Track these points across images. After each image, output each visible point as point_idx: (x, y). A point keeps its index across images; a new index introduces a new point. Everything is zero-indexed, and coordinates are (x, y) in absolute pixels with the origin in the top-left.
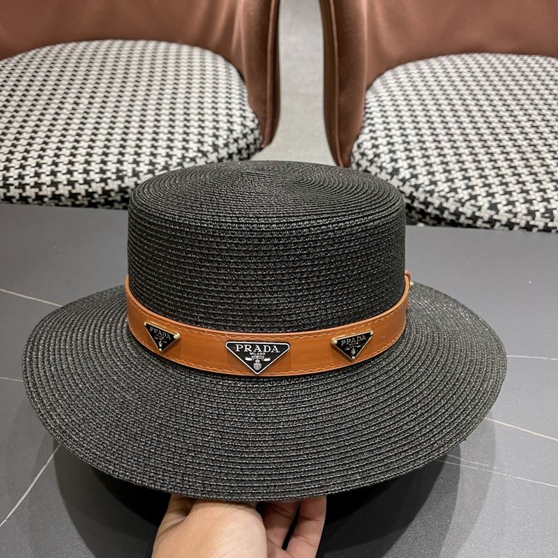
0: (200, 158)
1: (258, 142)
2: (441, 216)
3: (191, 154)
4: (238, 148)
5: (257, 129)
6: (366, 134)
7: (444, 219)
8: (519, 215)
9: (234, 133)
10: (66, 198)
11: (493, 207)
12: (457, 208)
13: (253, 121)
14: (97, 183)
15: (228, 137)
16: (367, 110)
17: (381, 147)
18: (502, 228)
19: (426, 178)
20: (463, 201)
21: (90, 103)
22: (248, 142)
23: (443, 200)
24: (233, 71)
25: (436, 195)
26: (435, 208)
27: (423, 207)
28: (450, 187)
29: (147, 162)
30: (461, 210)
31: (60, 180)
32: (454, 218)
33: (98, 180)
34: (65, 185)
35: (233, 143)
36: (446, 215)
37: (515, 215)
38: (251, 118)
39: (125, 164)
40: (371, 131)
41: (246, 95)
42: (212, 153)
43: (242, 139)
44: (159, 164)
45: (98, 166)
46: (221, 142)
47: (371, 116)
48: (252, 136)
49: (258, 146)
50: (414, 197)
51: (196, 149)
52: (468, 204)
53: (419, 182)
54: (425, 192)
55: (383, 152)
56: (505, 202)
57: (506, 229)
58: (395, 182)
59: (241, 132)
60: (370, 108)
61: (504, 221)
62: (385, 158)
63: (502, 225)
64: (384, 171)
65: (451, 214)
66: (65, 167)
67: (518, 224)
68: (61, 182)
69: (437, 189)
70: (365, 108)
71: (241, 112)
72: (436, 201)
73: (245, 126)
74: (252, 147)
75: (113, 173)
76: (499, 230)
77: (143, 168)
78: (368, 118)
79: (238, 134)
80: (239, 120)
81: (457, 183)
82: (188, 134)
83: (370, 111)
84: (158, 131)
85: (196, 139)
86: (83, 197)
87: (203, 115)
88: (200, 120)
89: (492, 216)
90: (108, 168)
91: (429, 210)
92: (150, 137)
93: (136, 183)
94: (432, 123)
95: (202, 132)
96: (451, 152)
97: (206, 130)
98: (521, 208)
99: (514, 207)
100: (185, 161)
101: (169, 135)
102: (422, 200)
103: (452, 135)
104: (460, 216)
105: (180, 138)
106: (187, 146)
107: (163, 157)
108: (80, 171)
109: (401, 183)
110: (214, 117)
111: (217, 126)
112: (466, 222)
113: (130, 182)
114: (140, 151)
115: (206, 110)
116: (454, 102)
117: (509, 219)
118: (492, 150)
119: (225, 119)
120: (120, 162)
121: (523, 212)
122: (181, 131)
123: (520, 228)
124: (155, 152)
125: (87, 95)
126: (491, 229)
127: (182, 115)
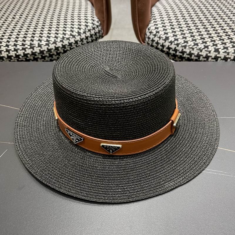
0: (72, 38)
1: (101, 32)
2: (190, 58)
3: (67, 36)
4: (90, 34)
5: (100, 26)
6: (152, 23)
8: (230, 54)
9: (89, 27)
10: (6, 58)
12: (199, 53)
13: (98, 22)
14: (21, 50)
15: (85, 29)
16: (152, 14)
17: (159, 28)
19: (182, 40)
20: (201, 49)
21: (20, 18)
22: (96, 32)
23: (191, 49)
24: (89, 3)
25: (187, 47)
26: (187, 54)
27: (181, 54)
28: (194, 43)
29: (45, 40)
30: (200, 53)
31: (3, 50)
32: (197, 58)
33: (21, 49)
34: (5, 52)
35: (88, 32)
36: (193, 57)
37: (228, 54)
38: (97, 21)
39: (35, 41)
40: (154, 22)
41: (94, 12)
42: (77, 36)
43: (92, 30)
44: (51, 41)
45: (21, 43)
46: (82, 31)
47: (155, 16)
48: (98, 29)
49: (101, 34)
50: (177, 50)
51: (69, 34)
52: (204, 50)
53: (179, 42)
54: (182, 46)
55: (160, 30)
56: (222, 48)
57: (224, 61)
58: (167, 44)
59: (92, 27)
60: (154, 13)
61: (223, 57)
62: (162, 33)
63: (221, 59)
64: (161, 39)
65: (195, 56)
66: (5, 43)
67: (230, 58)
68: (3, 51)
69: (188, 45)
70: (152, 13)
71: (92, 18)
72: (187, 50)
73: (94, 24)
74: (97, 34)
75: (28, 45)
77: (43, 43)
78: (153, 17)
79: (90, 27)
80: (91, 21)
81: (198, 41)
82: (66, 28)
83: (154, 14)
84: (51, 27)
85: (69, 29)
86: (14, 57)
87: (73, 20)
88: (72, 22)
89: (216, 55)
90: (26, 43)
91: (184, 56)
92: (47, 29)
93: (40, 50)
94: (184, 17)
95: (73, 27)
96: (194, 28)
97: (75, 26)
98: (231, 50)
99: (227, 50)
100: (64, 39)
101: (57, 29)
102: (180, 51)
103: (194, 21)
104: (200, 57)
105: (62, 29)
106: (65, 33)
107: (53, 38)
108: (12, 45)
109: (170, 44)
110: (79, 20)
111: (80, 24)
112: (203, 59)
113: (37, 50)
114: (42, 36)
115: (75, 18)
116: (195, 8)
117: (225, 56)
118: (215, 26)
119: (84, 21)
120: (32, 40)
121: (232, 52)
122: (62, 26)
123: (231, 60)
124: (49, 36)
125: (19, 15)
126: (216, 62)
127: (63, 20)
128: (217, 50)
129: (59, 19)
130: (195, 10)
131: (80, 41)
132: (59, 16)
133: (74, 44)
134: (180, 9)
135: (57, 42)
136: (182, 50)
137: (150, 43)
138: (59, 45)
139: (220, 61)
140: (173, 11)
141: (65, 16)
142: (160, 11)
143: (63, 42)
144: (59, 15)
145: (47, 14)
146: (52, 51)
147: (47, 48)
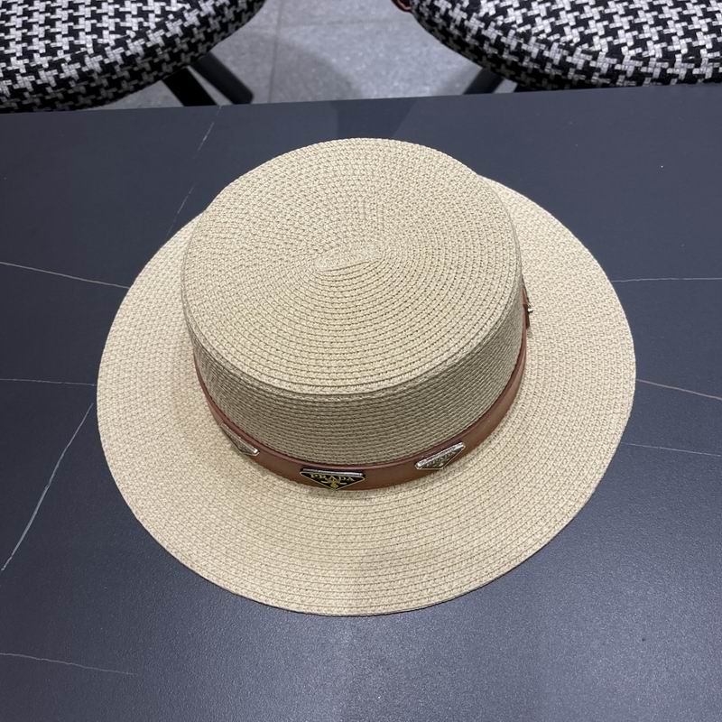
0: (189, 11)
2: (541, 71)
3: (174, 7)
7: (547, 76)
8: (653, 62)
10: (8, 98)
12: (564, 57)
14: (46, 70)
18: (626, 83)
19: (518, 13)
20: (572, 45)
23: (543, 46)
25: (533, 39)
26: (532, 60)
27: (516, 59)
28: (552, 24)
29: (112, 28)
30: (569, 59)
32: (559, 73)
33: (46, 65)
36: (548, 69)
37: (646, 61)
39: (81, 34)
50: (503, 45)
52: (579, 49)
53: (509, 20)
54: (518, 35)
56: (631, 43)
57: (633, 83)
58: (474, 24)
61: (630, 70)
63: (627, 79)
65: (554, 66)
67: (651, 75)
69: (535, 30)
72: (533, 49)
75: (65, 52)
76: (623, 86)
77: (109, 38)
81: (564, 18)
86: (30, 93)
89: (613, 66)
90: (59, 45)
91: (525, 64)
93: (102, 63)
98: (655, 50)
99: (644, 50)
100: (167, 19)
102: (513, 48)
104: (568, 71)
107: (134, 16)
108: (18, 55)
109: (482, 25)
112: (577, 77)
114: (99, 11)
117: (636, 68)
120: (73, 33)
121: (657, 56)
123: (652, 81)
124: (122, 9)
128: (615, 51)
131: (214, 18)
133: (199, 28)
135: (150, 31)
136: (516, 48)
137: (426, 14)
138: (156, 38)
139: (623, 83)
143: (167, 30)
146: (139, 60)
147: (123, 55)
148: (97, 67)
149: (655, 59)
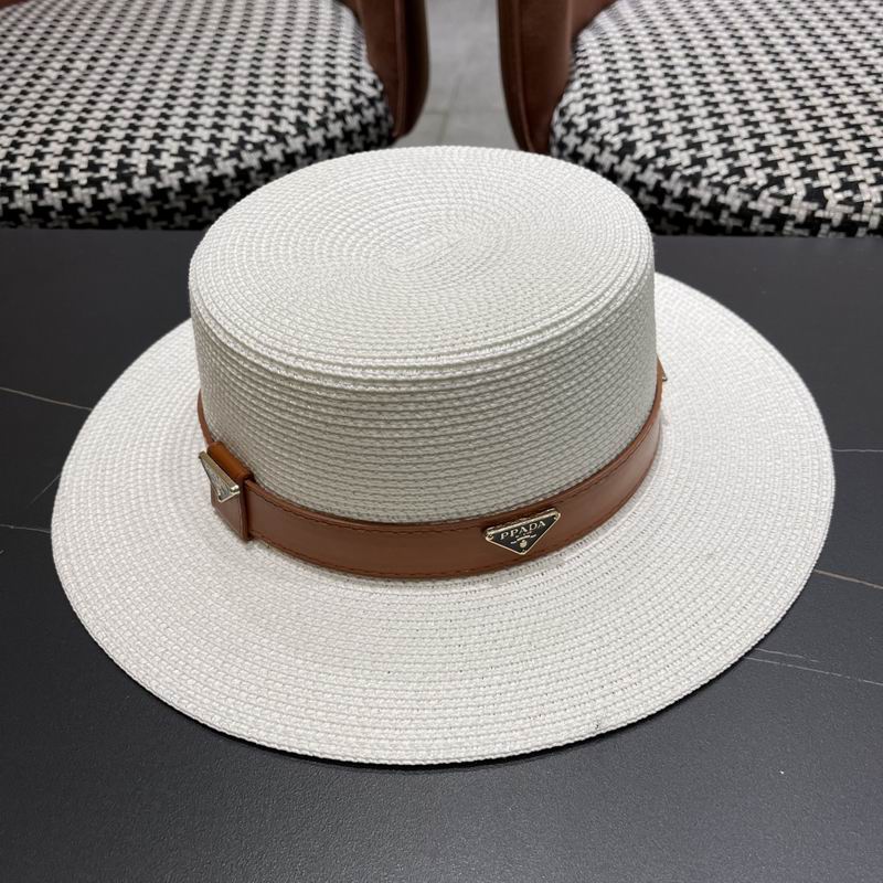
0: (273, 144)
1: (384, 124)
2: (715, 223)
3: (256, 137)
4: (343, 129)
5: (381, 99)
6: (576, 91)
8: (868, 207)
9: (338, 103)
10: (29, 217)
11: (815, 195)
12: (745, 204)
13: (374, 85)
14: (83, 187)
15: (326, 109)
16: (579, 55)
17: (601, 109)
18: (832, 234)
19: (684, 154)
20: (756, 188)
22: (364, 121)
23: (717, 190)
25: (704, 182)
26: (703, 208)
27: (680, 208)
28: (729, 165)
29: (175, 151)
30: (752, 205)
31: (17, 184)
32: (739, 223)
33: (84, 182)
34: (25, 192)
35: (334, 121)
36: (724, 219)
37: (859, 207)
38: (371, 81)
39: (135, 154)
40: (583, 85)
41: (364, 47)
42: (295, 136)
43: (352, 114)
45: (85, 159)
46: (312, 118)
47: (586, 63)
48: (372, 110)
49: (385, 131)
50: (664, 191)
51: (264, 129)
52: (765, 193)
53: (672, 162)
54: (684, 178)
55: (605, 118)
56: (837, 185)
57: (842, 235)
58: (627, 168)
59: (351, 102)
60: (584, 51)
61: (837, 218)
62: (610, 127)
63: (833, 229)
64: (608, 149)
65: (732, 215)
67: (866, 224)
68: (19, 187)
69: (706, 172)
70: (576, 52)
71: (352, 70)
72: (704, 194)
73: (358, 93)
74: (371, 131)
75: (111, 170)
76: (828, 239)
77: (167, 161)
78: (580, 67)
79: (344, 104)
80: (347, 83)
81: (744, 159)
82: (252, 106)
83: (584, 55)
84: (200, 102)
85: (266, 112)
86: (59, 213)
87: (282, 76)
88: (276, 83)
89: (813, 212)
90: (104, 161)
91: (693, 213)
92: (184, 112)
93: (153, 187)
94: (700, 66)
95: (279, 101)
96: (734, 109)
97: (287, 99)
98: (869, 194)
99: (856, 193)
100: (244, 148)
101: (219, 109)
102: (677, 194)
103: (736, 83)
104: (751, 219)
105: (238, 111)
106: (249, 124)
107: (204, 142)
108: (53, 168)
109: (639, 168)
110: (302, 78)
111: (307, 92)
112: (763, 228)
113: (142, 186)
114: (163, 134)
115: (289, 69)
116: (742, 33)
117: (846, 215)
118: (814, 101)
119: (322, 81)
120: (126, 151)
122: (241, 101)
123: (868, 232)
124: (191, 134)
125: (87, 57)
126: (812, 239)
127: (246, 77)
129: (232, 74)
130: (742, 43)
132: (230, 64)
134: (683, 37)
135: (219, 159)
136: (682, 193)
138: (226, 167)
139: (827, 235)
140: (656, 45)
141: (255, 63)
142: (609, 46)
143: (241, 159)
144: (232, 57)
145: (187, 55)
146: (200, 189)
147: (181, 181)
148: (146, 191)
149: (871, 205)
